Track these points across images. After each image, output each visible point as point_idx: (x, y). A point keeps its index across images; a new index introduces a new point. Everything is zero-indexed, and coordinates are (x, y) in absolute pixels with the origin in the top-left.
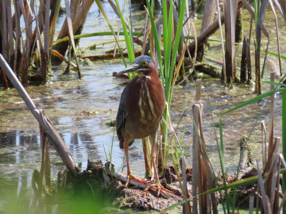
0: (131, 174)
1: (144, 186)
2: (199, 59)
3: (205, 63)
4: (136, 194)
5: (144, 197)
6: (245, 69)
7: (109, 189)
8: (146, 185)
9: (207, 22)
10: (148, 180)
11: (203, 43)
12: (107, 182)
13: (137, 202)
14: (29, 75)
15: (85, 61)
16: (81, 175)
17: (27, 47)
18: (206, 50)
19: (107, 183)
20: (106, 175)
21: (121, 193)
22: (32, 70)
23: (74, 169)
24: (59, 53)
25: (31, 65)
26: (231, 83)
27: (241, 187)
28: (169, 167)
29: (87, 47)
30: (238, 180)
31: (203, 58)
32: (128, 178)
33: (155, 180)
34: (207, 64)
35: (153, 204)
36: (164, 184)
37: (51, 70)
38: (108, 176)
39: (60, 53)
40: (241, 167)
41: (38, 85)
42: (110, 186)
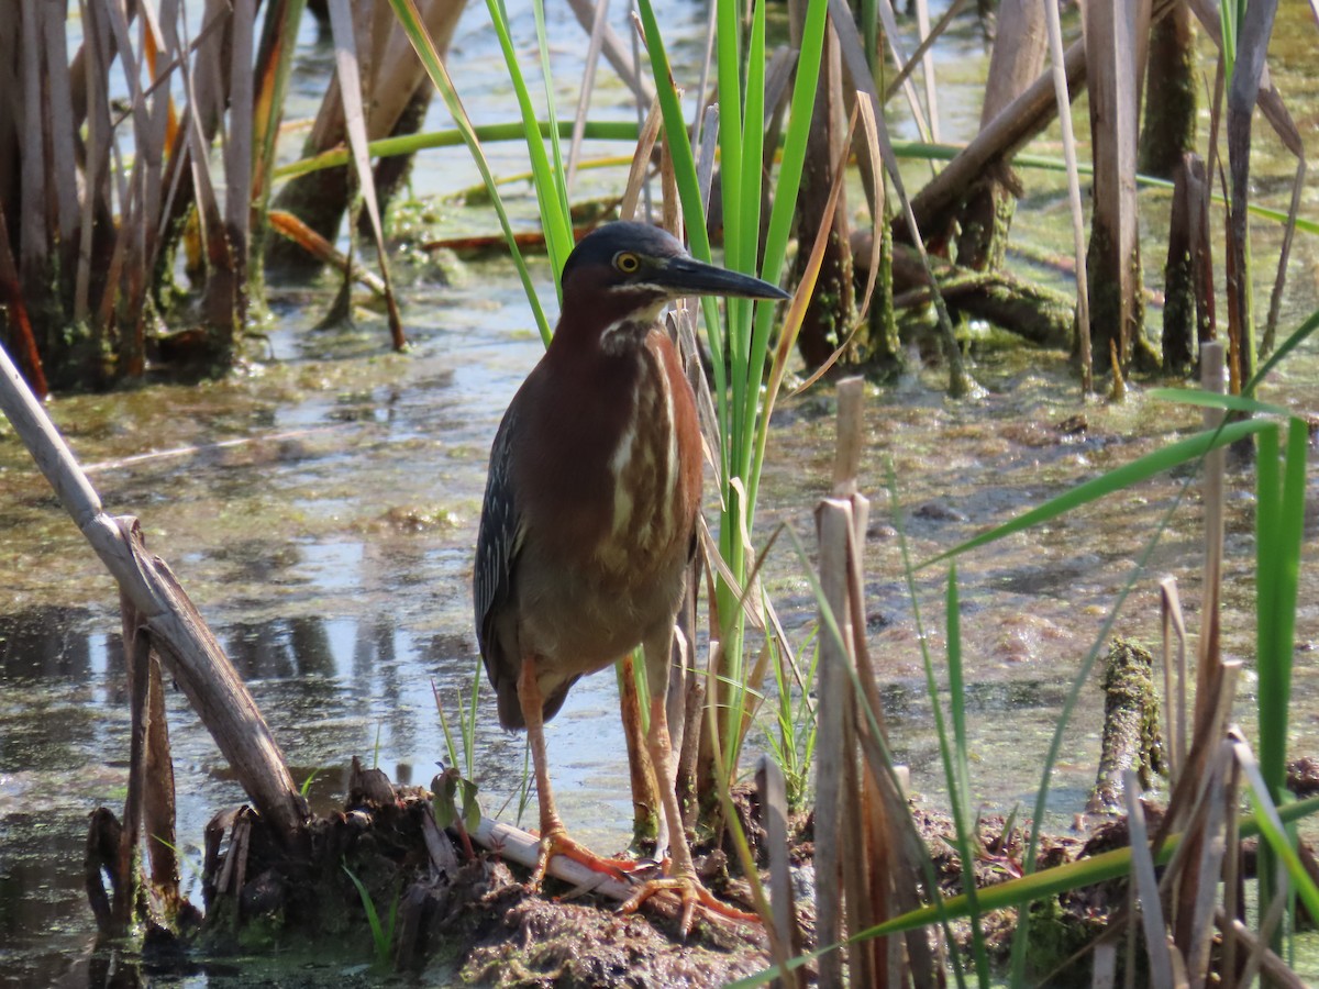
0: (558, 830)
1: (619, 886)
2: (975, 254)
3: (996, 274)
4: (577, 927)
5: (614, 942)
6: (1185, 307)
7: (449, 901)
8: (627, 882)
9: (1010, 77)
10: (640, 860)
11: (991, 177)
12: (441, 869)
13: (578, 966)
14: (149, 334)
15: (432, 263)
16: (318, 836)
17: (138, 197)
18: (1004, 210)
19: (443, 874)
20: (441, 836)
21: (507, 921)
22: (173, 305)
23: (283, 807)
24: (302, 226)
25: (169, 283)
26: (1115, 375)
27: (1081, 895)
28: (746, 796)
29: (454, 191)
30: (1068, 861)
31: (991, 251)
32: (541, 851)
33: (670, 860)
34: (1006, 279)
35: (655, 978)
36: (718, 880)
37: (266, 306)
38: (447, 840)
39: (313, 225)
40: (1105, 792)
41: (190, 379)
42: (455, 886)
